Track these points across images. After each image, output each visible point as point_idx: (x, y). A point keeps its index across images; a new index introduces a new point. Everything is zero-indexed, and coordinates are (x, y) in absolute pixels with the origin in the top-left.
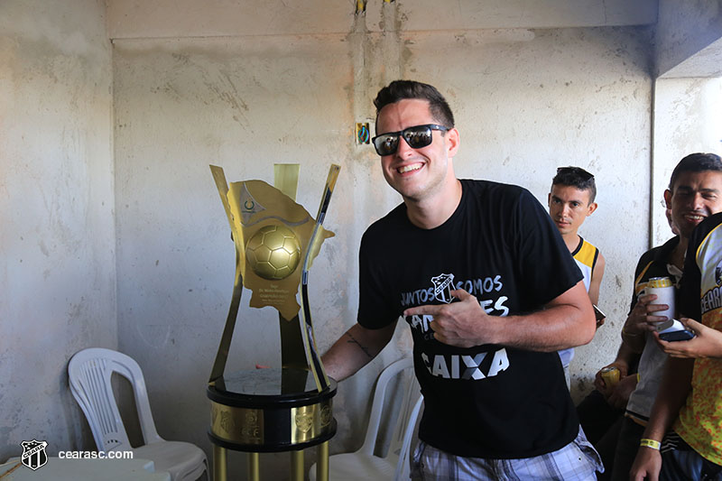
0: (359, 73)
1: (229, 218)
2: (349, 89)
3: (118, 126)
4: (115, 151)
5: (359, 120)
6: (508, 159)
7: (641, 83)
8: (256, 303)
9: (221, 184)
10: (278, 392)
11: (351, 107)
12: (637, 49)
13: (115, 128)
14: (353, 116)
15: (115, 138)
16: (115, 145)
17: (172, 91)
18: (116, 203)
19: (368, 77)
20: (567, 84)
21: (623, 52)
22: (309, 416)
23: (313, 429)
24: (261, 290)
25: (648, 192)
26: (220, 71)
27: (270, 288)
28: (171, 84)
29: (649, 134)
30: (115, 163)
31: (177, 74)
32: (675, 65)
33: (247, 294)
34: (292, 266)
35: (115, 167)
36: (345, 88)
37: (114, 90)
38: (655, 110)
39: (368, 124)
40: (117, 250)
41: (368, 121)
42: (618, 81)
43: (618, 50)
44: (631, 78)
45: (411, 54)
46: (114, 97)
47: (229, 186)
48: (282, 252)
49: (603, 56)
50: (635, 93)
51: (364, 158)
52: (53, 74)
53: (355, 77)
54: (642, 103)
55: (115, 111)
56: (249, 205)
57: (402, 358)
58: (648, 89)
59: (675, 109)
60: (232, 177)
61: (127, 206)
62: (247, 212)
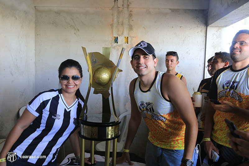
0: (115, 20)
1: (88, 64)
2: (112, 25)
3: (37, 35)
4: (35, 43)
5: (115, 36)
6: (161, 50)
7: (203, 28)
8: (96, 92)
9: (85, 53)
10: (101, 122)
11: (112, 31)
12: (202, 17)
13: (36, 35)
14: (113, 34)
15: (36, 39)
16: (35, 41)
17: (55, 24)
18: (35, 60)
19: (118, 22)
20: (180, 27)
21: (198, 18)
22: (112, 130)
23: (113, 134)
24: (97, 88)
25: (204, 62)
26: (70, 18)
27: (100, 88)
28: (54, 21)
29: (205, 44)
30: (35, 47)
31: (56, 18)
32: (213, 22)
33: (92, 90)
34: (108, 80)
35: (35, 48)
36: (110, 25)
37: (36, 23)
38: (207, 36)
39: (117, 37)
40: (36, 75)
41: (118, 36)
42: (196, 27)
43: (196, 17)
44: (200, 26)
45: (132, 15)
46: (35, 25)
47: (88, 54)
48: (105, 76)
49: (192, 18)
50: (201, 31)
51: (116, 48)
52: (15, 16)
53: (114, 22)
54: (203, 34)
55: (36, 30)
56: (94, 60)
57: (126, 112)
58: (205, 30)
59: (213, 36)
60: (89, 51)
61: (39, 61)
62: (93, 62)
